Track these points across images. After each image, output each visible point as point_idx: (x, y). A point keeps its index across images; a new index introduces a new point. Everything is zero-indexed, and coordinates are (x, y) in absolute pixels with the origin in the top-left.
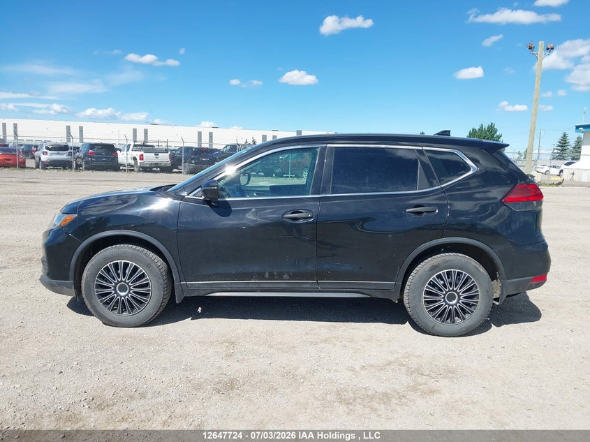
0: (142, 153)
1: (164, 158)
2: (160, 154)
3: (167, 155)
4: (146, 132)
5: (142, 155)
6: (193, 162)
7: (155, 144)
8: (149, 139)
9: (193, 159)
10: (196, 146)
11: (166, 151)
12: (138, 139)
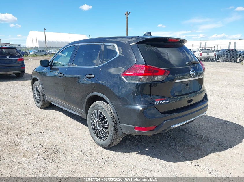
0: (201, 52)
1: (212, 55)
2: (210, 53)
3: (213, 53)
4: (206, 44)
5: (201, 54)
6: (225, 56)
7: (210, 48)
8: (207, 46)
9: (225, 55)
10: (227, 48)
11: (213, 51)
12: (202, 46)
